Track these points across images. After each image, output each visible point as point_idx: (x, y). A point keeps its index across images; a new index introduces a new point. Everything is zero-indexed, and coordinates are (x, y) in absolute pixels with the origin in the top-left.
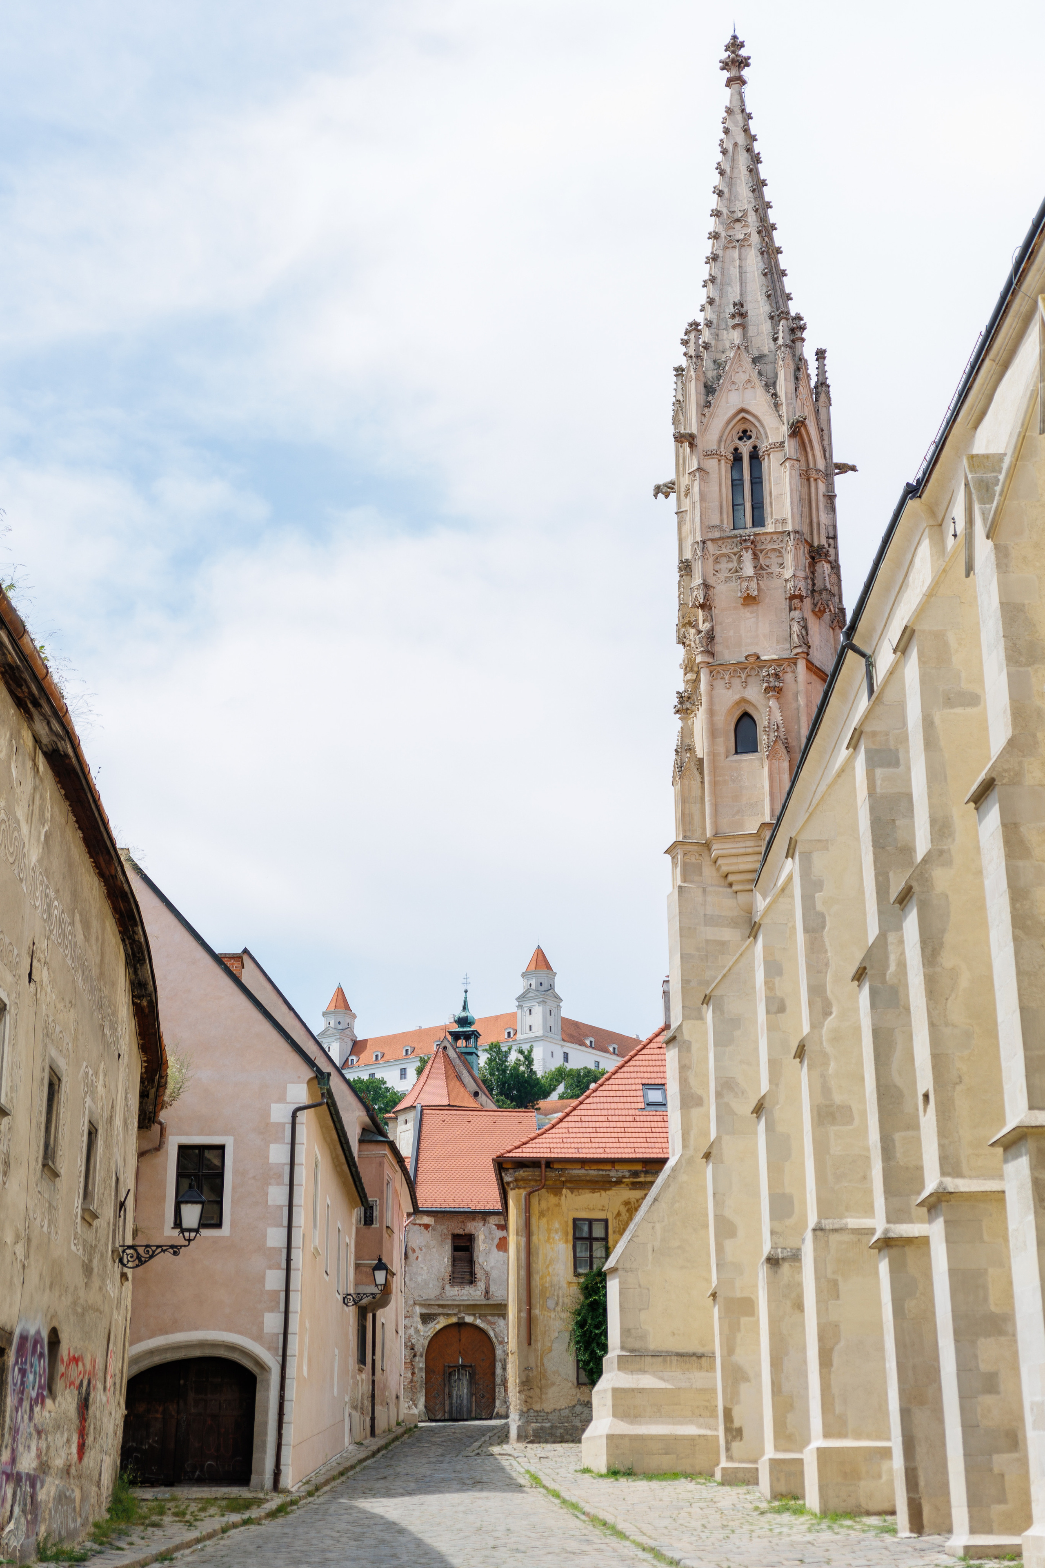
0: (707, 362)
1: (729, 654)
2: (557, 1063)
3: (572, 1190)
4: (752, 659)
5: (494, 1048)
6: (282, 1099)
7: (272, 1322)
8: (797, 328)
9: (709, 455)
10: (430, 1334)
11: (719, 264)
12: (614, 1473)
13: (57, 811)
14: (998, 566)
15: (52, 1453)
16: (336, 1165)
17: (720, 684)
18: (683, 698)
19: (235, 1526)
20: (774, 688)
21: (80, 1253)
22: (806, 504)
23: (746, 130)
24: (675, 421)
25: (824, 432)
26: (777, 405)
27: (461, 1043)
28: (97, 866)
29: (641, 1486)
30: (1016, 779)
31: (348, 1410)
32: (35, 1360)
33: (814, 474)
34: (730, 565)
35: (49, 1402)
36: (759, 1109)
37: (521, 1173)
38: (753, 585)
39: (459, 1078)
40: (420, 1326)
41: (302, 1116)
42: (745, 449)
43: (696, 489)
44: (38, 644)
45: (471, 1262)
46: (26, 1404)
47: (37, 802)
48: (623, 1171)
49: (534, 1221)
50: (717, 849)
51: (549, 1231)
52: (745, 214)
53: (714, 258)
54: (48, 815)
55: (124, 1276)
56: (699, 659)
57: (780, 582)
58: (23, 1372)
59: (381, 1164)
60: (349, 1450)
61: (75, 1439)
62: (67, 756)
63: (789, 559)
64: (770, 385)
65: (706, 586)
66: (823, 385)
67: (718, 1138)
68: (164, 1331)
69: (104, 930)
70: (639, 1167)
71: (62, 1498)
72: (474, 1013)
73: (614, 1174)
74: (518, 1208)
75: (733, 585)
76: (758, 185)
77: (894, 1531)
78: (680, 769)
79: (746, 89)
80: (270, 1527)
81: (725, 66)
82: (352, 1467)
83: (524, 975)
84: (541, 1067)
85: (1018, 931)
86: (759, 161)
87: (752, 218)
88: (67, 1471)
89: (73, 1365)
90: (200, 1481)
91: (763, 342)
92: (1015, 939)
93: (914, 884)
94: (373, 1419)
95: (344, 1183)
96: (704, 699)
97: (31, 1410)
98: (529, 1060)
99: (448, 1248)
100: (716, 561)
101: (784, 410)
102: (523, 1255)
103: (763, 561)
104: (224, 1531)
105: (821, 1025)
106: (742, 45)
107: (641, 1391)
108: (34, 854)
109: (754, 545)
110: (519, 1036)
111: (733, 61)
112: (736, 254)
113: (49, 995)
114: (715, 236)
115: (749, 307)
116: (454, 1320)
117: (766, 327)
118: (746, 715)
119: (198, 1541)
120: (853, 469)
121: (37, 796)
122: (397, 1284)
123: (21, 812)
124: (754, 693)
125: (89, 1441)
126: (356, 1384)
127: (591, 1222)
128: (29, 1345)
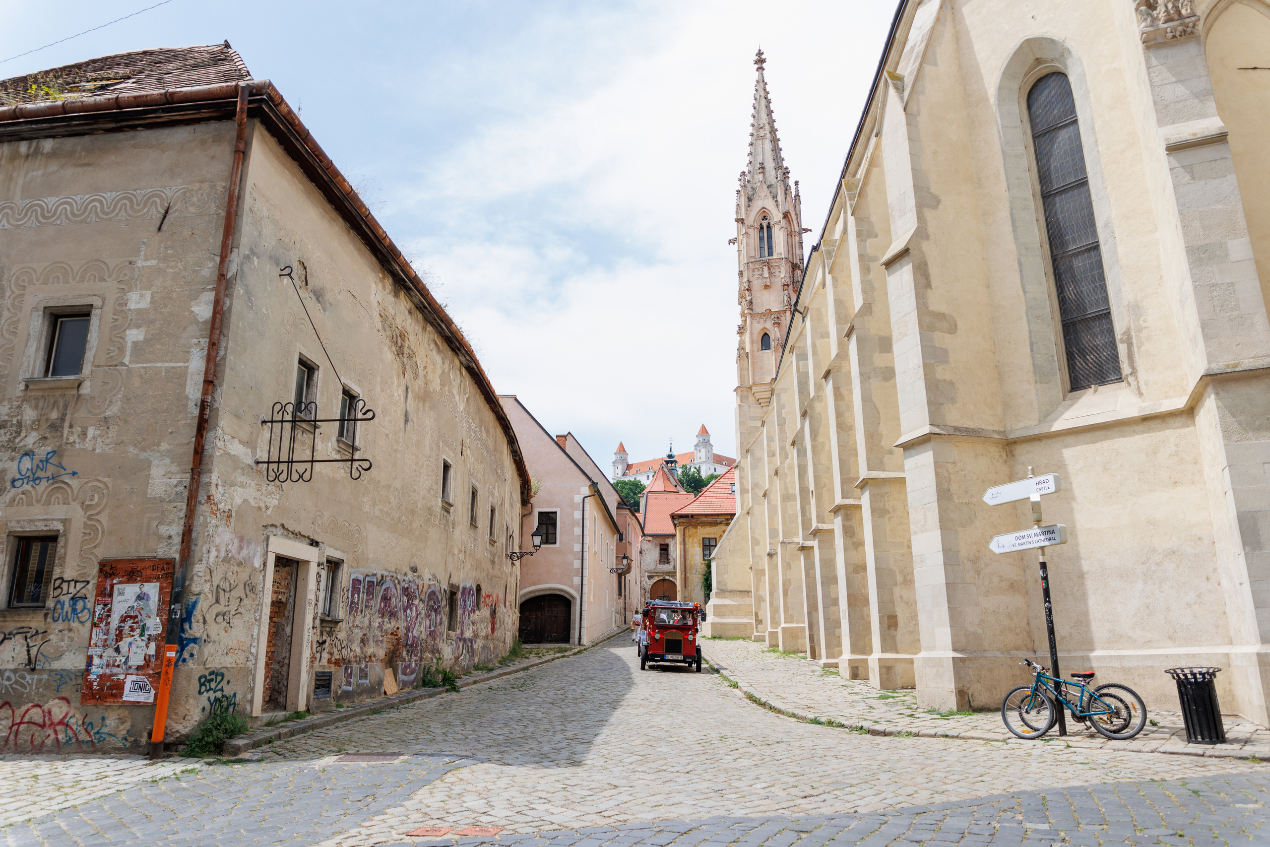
0: (749, 188)
1: (758, 309)
2: (711, 472)
3: (702, 526)
4: (768, 311)
5: (684, 467)
6: (579, 493)
7: (577, 580)
8: (786, 173)
9: (750, 227)
10: (652, 583)
11: (753, 147)
12: (714, 638)
13: (472, 389)
14: (833, 285)
15: (479, 630)
16: (605, 518)
17: (755, 322)
18: (740, 328)
19: (558, 658)
20: (777, 323)
21: (489, 556)
22: (790, 246)
23: (765, 90)
24: (737, 213)
25: (798, 216)
26: (777, 205)
27: (669, 465)
28: (491, 408)
29: (723, 643)
30: (839, 369)
31: (614, 614)
32: (470, 596)
33: (794, 233)
34: (759, 273)
35: (477, 612)
36: (765, 495)
37: (681, 520)
38: (768, 280)
39: (669, 479)
40: (648, 581)
41: (587, 500)
42: (765, 224)
43: (745, 241)
44: (459, 327)
45: (668, 554)
46: (467, 613)
47: (462, 386)
48: (723, 518)
49: (687, 539)
50: (754, 389)
51: (693, 543)
52: (764, 125)
53: (751, 144)
54: (468, 391)
55: (513, 564)
56: (746, 312)
57: (779, 279)
58: (465, 601)
59: (625, 517)
60: (614, 628)
61: (490, 625)
62: (473, 368)
63: (783, 269)
64: (775, 197)
65: (749, 281)
66: (797, 196)
67: (752, 506)
68: (535, 584)
69: (496, 432)
70: (729, 517)
71: (485, 647)
72: (674, 453)
73: (719, 520)
74: (680, 534)
75: (760, 280)
76: (770, 113)
77: (805, 658)
78: (739, 357)
79: (764, 72)
80: (572, 658)
81: (756, 62)
82: (614, 636)
83: (697, 436)
84: (704, 475)
85: (839, 429)
86: (770, 102)
87: (767, 127)
88: (487, 637)
89: (488, 598)
90: (551, 642)
91: (772, 179)
92: (838, 432)
93: (808, 409)
94: (625, 617)
95: (610, 525)
96: (748, 328)
97: (469, 615)
98: (699, 471)
99: (658, 549)
100: (753, 271)
101: (780, 207)
102: (682, 553)
103: (772, 271)
104: (553, 660)
105: (784, 462)
106: (763, 54)
107: (725, 606)
108: (462, 407)
109: (768, 264)
110: (695, 461)
111: (759, 61)
112: (760, 142)
113: (471, 459)
114: (752, 135)
115: (766, 165)
116: (661, 578)
117: (773, 172)
118: (766, 334)
119: (541, 663)
120: (810, 230)
121: (462, 384)
122: (633, 565)
123: (455, 392)
124: (769, 325)
125: (497, 626)
126: (617, 603)
127: (709, 539)
128: (467, 591)
